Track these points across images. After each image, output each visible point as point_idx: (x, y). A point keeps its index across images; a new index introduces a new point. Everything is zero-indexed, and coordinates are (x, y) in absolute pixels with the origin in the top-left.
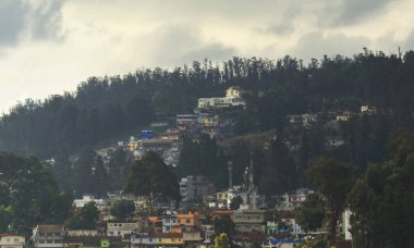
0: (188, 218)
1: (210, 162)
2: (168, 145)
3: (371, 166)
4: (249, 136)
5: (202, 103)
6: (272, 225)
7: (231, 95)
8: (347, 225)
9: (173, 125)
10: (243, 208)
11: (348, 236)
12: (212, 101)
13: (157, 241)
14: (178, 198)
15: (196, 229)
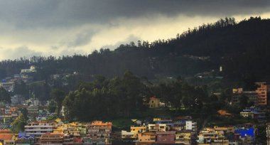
0: (13, 109)
1: (23, 90)
2: (11, 85)
3: (71, 92)
4: (37, 82)
5: (22, 71)
6: (41, 111)
7: (32, 68)
8: (63, 111)
9: (13, 78)
10: (31, 105)
11: (63, 115)
12: (26, 70)
13: (3, 116)
14: (10, 102)
15: (16, 112)
